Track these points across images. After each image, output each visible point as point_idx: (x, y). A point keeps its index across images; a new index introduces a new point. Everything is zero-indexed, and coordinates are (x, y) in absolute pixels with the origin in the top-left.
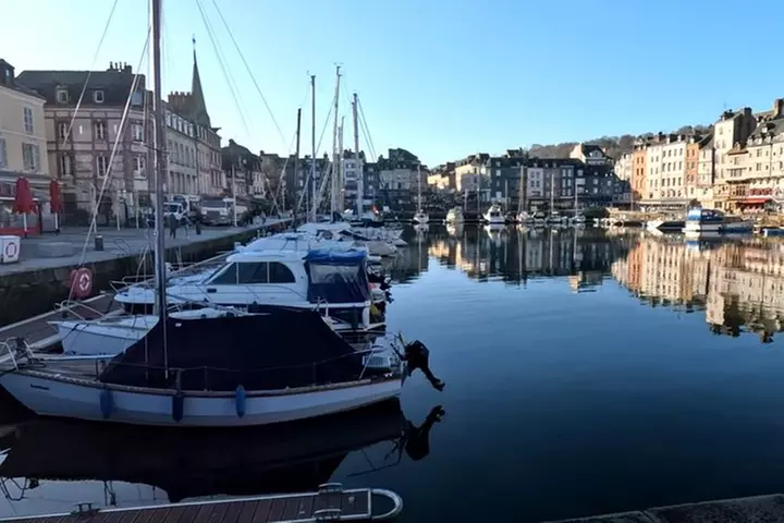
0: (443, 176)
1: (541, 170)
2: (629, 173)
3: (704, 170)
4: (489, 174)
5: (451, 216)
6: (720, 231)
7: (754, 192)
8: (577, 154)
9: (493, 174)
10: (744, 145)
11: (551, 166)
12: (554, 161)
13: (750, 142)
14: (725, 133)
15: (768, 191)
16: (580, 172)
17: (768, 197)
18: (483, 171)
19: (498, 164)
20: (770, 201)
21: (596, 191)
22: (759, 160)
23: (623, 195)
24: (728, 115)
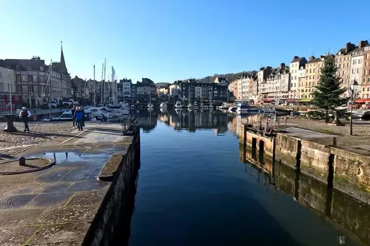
0: (166, 89)
1: (200, 88)
2: (233, 89)
3: (255, 89)
4: (180, 89)
5: (161, 105)
6: (248, 111)
7: (269, 97)
8: (216, 81)
9: (182, 88)
10: (266, 80)
11: (204, 86)
12: (206, 84)
13: (267, 79)
14: (261, 75)
15: (273, 97)
16: (216, 89)
17: (273, 99)
18: (178, 87)
19: (184, 85)
20: (273, 100)
21: (222, 96)
22: (270, 86)
23: (231, 98)
24: (262, 69)
